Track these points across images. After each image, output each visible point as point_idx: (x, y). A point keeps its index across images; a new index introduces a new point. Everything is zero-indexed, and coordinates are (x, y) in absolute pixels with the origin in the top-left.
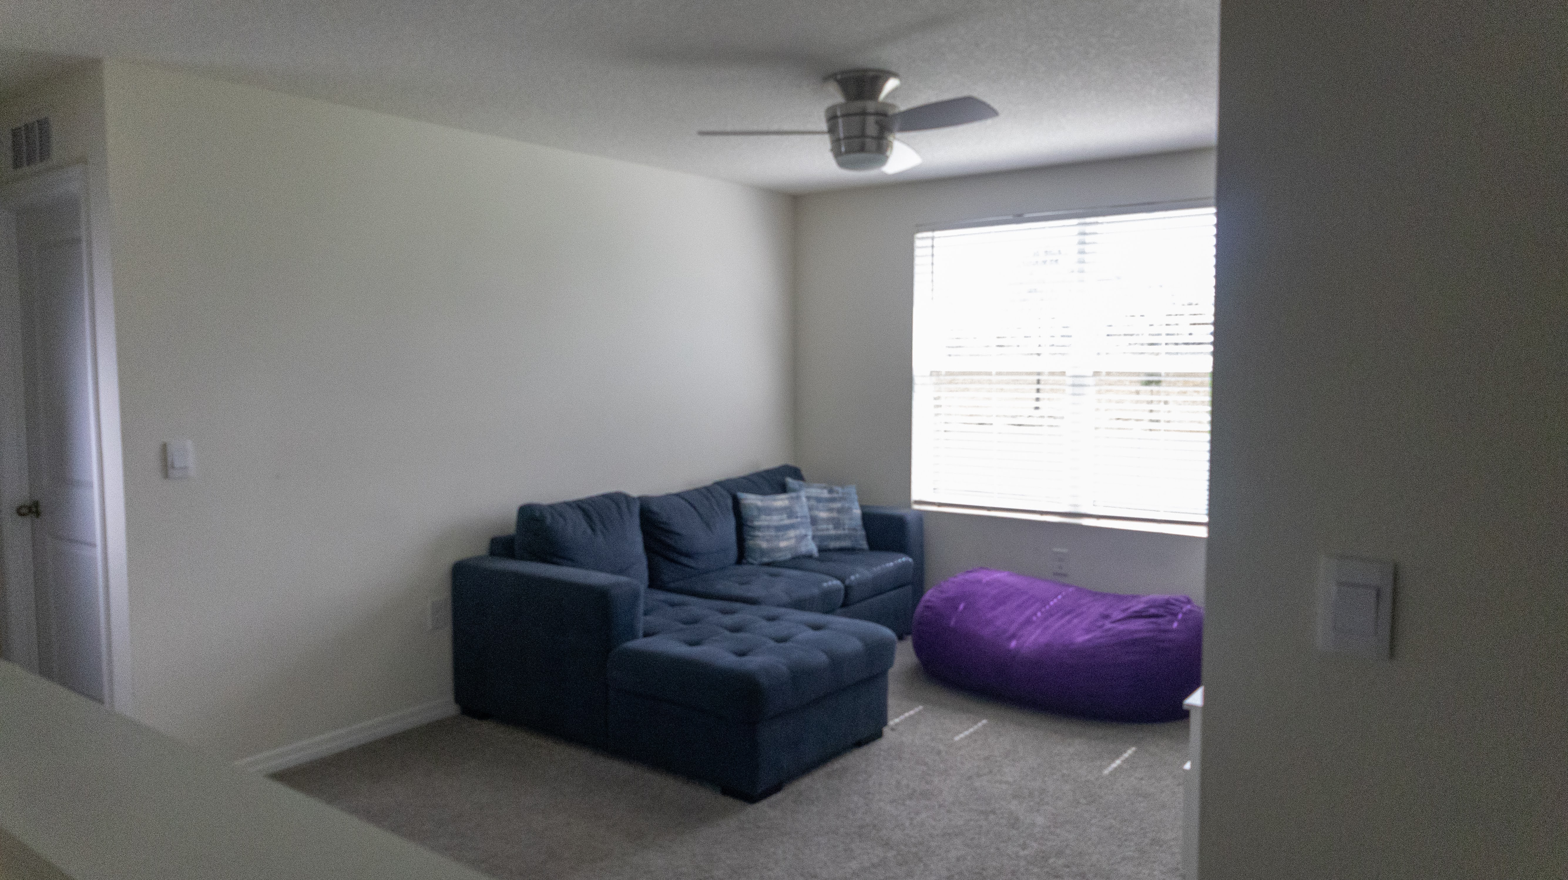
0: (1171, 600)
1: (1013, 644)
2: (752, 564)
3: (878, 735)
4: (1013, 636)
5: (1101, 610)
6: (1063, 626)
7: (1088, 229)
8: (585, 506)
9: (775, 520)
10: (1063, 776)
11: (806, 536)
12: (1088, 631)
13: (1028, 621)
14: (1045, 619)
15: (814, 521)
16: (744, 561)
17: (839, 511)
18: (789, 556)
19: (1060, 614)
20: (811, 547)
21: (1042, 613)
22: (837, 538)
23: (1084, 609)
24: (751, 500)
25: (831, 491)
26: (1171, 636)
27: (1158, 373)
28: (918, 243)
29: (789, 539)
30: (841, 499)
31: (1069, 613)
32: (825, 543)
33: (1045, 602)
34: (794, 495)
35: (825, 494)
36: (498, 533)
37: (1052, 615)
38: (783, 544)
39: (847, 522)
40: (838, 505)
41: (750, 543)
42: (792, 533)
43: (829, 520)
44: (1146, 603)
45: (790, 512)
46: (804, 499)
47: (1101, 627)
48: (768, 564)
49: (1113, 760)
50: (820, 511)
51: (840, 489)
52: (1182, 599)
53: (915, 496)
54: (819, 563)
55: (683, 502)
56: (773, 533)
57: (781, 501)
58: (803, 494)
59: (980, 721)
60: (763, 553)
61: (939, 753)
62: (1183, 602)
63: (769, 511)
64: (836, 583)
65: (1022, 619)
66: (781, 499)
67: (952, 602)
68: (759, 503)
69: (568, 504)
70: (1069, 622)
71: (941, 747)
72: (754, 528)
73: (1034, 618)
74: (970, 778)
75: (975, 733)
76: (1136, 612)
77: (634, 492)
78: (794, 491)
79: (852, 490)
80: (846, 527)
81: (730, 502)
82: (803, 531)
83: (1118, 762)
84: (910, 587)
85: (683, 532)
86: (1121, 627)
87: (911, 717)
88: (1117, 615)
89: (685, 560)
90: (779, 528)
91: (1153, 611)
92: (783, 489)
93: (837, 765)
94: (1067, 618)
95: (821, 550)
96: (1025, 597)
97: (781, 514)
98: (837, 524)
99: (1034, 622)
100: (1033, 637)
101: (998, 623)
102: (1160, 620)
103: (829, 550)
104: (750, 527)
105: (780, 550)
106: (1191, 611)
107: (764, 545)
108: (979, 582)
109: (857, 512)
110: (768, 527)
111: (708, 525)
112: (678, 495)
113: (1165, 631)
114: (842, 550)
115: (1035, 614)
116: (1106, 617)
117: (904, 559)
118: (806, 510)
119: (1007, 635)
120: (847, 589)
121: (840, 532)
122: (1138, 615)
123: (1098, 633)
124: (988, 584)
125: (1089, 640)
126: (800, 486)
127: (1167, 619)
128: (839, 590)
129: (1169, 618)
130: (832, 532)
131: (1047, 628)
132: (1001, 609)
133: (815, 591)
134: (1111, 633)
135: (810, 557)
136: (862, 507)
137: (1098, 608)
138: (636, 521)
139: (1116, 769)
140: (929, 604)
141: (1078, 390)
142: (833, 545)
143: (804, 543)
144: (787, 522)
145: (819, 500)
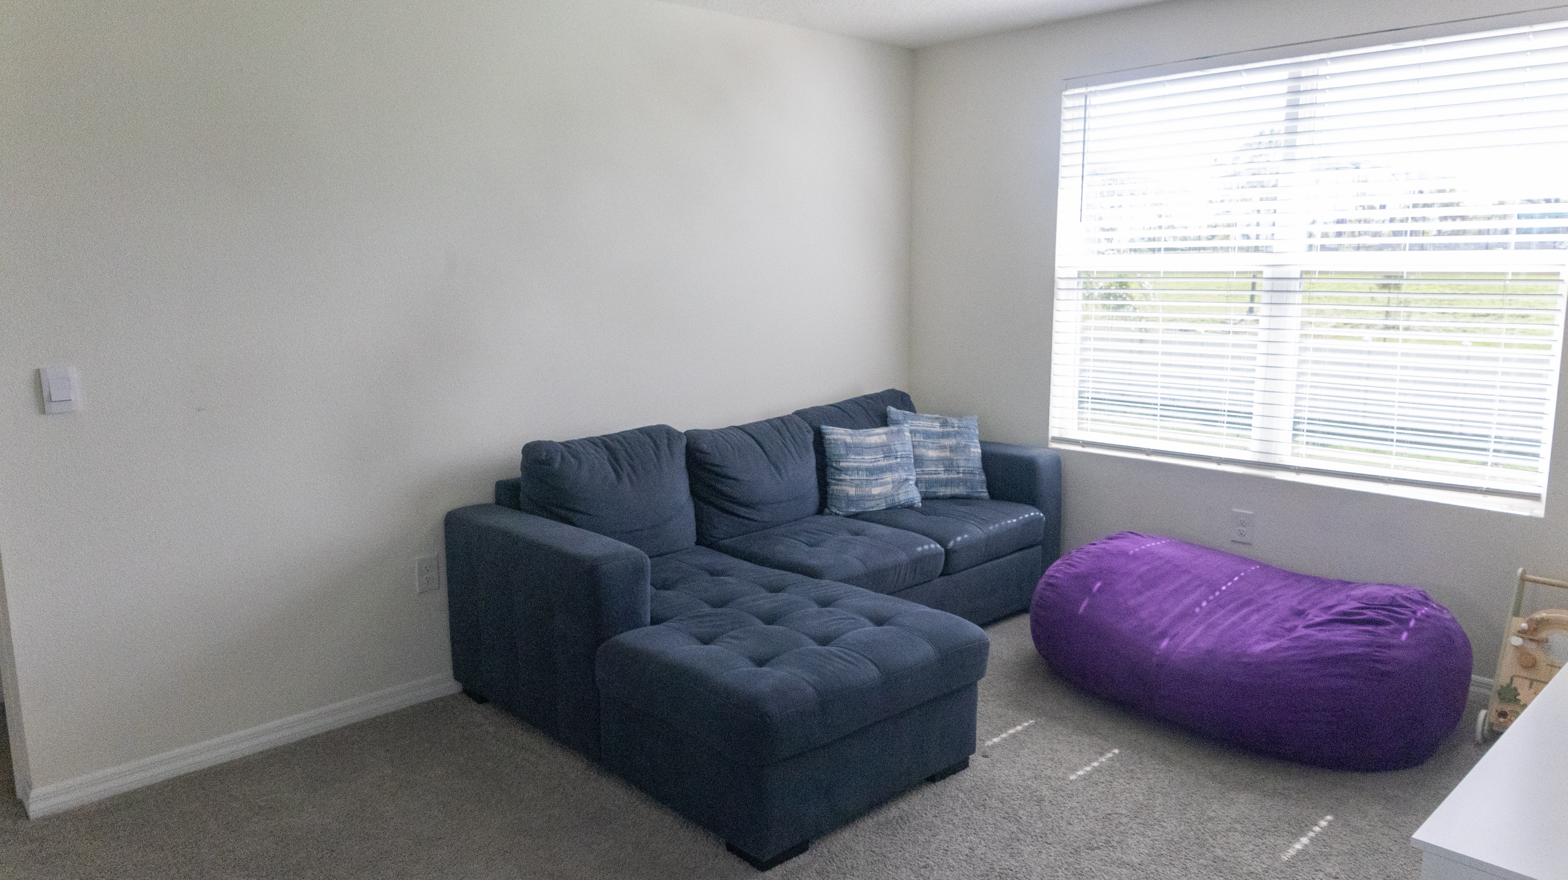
0: (1399, 599)
1: (1165, 643)
2: (836, 514)
3: (964, 764)
4: (1163, 635)
5: (1294, 602)
6: (1234, 624)
7: (1305, 72)
8: (615, 445)
9: (868, 460)
10: (1215, 859)
11: (907, 480)
12: (1271, 635)
13: (1186, 615)
14: (1210, 613)
15: (919, 461)
16: (827, 510)
17: (952, 449)
18: (883, 506)
19: (1232, 606)
20: (913, 495)
21: (1209, 602)
22: (947, 483)
23: (1268, 599)
24: (837, 434)
25: (944, 424)
26: (1394, 653)
27: (1398, 273)
28: (1067, 103)
29: (882, 485)
30: (956, 434)
31: (1248, 603)
32: (934, 490)
33: (1213, 587)
34: (894, 428)
35: (937, 427)
36: (504, 477)
37: (1222, 607)
38: (876, 491)
39: (962, 463)
40: (951, 442)
41: (834, 488)
42: (888, 477)
43: (939, 460)
44: (1359, 599)
45: (887, 451)
46: (908, 434)
47: (1291, 630)
48: (855, 516)
49: (1296, 837)
50: (929, 448)
51: (955, 421)
52: (1417, 597)
53: (1053, 432)
54: (920, 516)
55: (746, 437)
56: (863, 476)
57: (877, 436)
58: (906, 427)
59: (1109, 750)
60: (850, 500)
61: (1040, 801)
62: (1417, 602)
63: (859, 449)
64: (935, 546)
65: (1177, 610)
66: (878, 434)
67: (1083, 581)
68: (849, 439)
69: (592, 441)
70: (1245, 618)
71: (1045, 791)
72: (840, 470)
73: (1197, 610)
74: (1077, 851)
75: (1096, 770)
76: (1345, 613)
77: (681, 425)
78: (896, 423)
79: (972, 423)
80: (961, 469)
81: (810, 437)
82: (904, 475)
83: (1305, 840)
84: (1040, 547)
85: (741, 477)
86: (1322, 635)
87: (1014, 736)
88: (1316, 616)
89: (742, 511)
90: (871, 471)
91: (1370, 614)
92: (884, 420)
93: (893, 811)
94: (1245, 611)
95: (925, 498)
96: (1184, 579)
97: (876, 453)
98: (950, 465)
99: (1196, 615)
100: (1190, 639)
101: (1143, 614)
102: (1381, 630)
103: (938, 498)
104: (836, 469)
105: (872, 498)
106: (1428, 616)
107: (852, 491)
108: (1125, 554)
109: (977, 451)
110: (858, 469)
111: (777, 468)
112: (741, 428)
113: (1389, 646)
114: (953, 498)
115: (1198, 604)
116: (1300, 614)
117: (1034, 513)
118: (909, 447)
119: (1154, 633)
120: (948, 553)
121: (954, 476)
122: (1346, 619)
123: (1284, 642)
124: (1135, 557)
125: (1271, 650)
126: (905, 418)
127: (1391, 627)
128: (934, 555)
129: (1394, 626)
130: (943, 476)
131: (1212, 626)
132: (1148, 594)
133: (903, 557)
134: (1304, 643)
135: (910, 507)
136: (983, 443)
137: (1289, 599)
138: (681, 462)
139: (1299, 852)
140: (1051, 581)
141: (1277, 298)
142: (943, 491)
143: (903, 490)
144: (883, 463)
145: (928, 435)
